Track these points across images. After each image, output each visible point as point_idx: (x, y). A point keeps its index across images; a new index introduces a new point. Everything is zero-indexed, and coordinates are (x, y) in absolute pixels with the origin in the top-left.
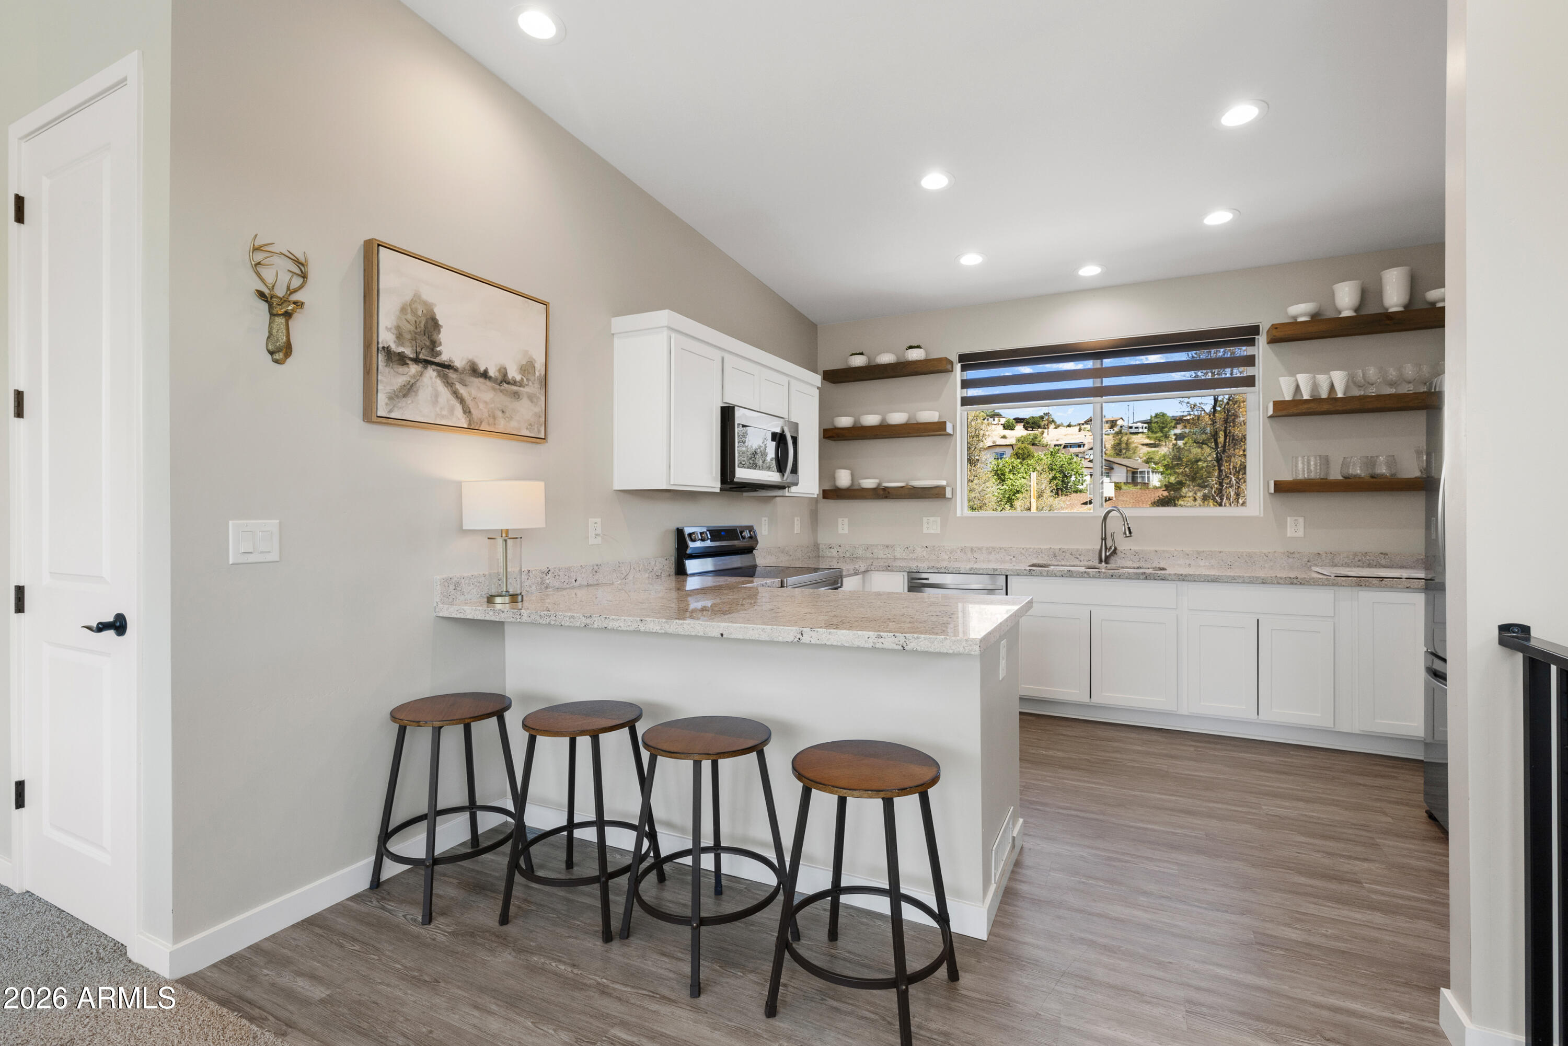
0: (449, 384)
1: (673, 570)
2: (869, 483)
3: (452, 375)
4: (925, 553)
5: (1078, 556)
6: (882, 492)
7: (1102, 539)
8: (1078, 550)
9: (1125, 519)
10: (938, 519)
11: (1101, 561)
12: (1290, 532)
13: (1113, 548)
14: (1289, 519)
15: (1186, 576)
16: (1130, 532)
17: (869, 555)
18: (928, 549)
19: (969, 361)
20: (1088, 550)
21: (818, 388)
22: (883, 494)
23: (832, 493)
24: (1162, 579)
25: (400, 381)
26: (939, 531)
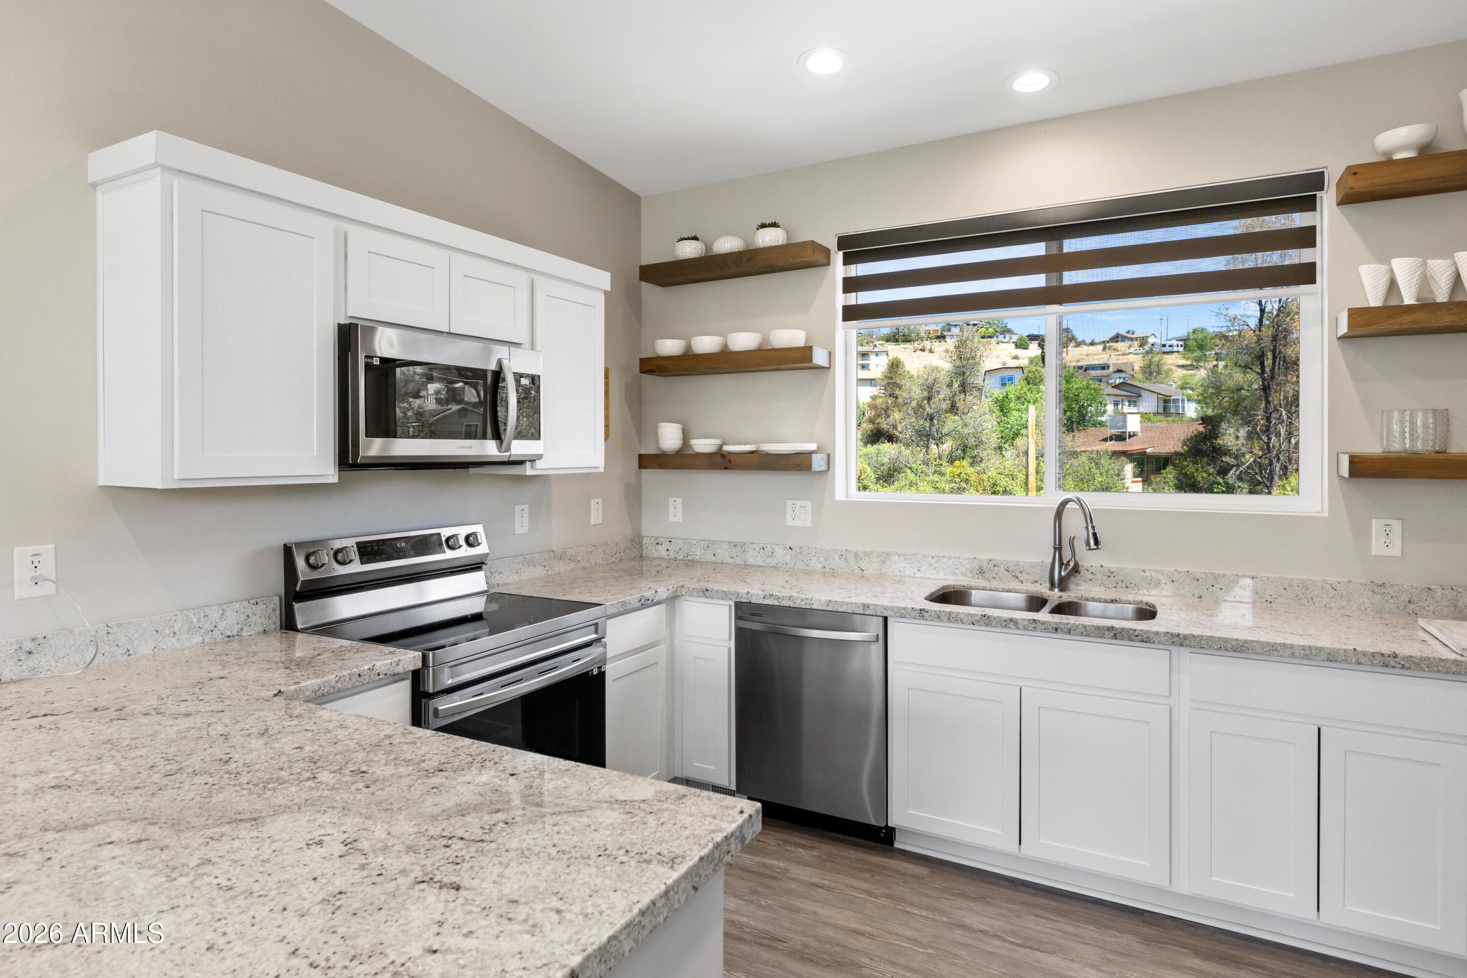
2: (703, 445)
4: (788, 559)
5: (1017, 574)
6: (719, 460)
7: (1055, 548)
8: (1016, 566)
9: (1089, 518)
10: (808, 504)
11: (1052, 586)
12: (1377, 547)
13: (1072, 564)
14: (1374, 521)
15: (1186, 637)
16: (1097, 542)
17: (710, 558)
18: (794, 552)
19: (856, 247)
20: (1034, 565)
22: (725, 462)
23: (651, 461)
24: (1143, 641)
26: (808, 523)
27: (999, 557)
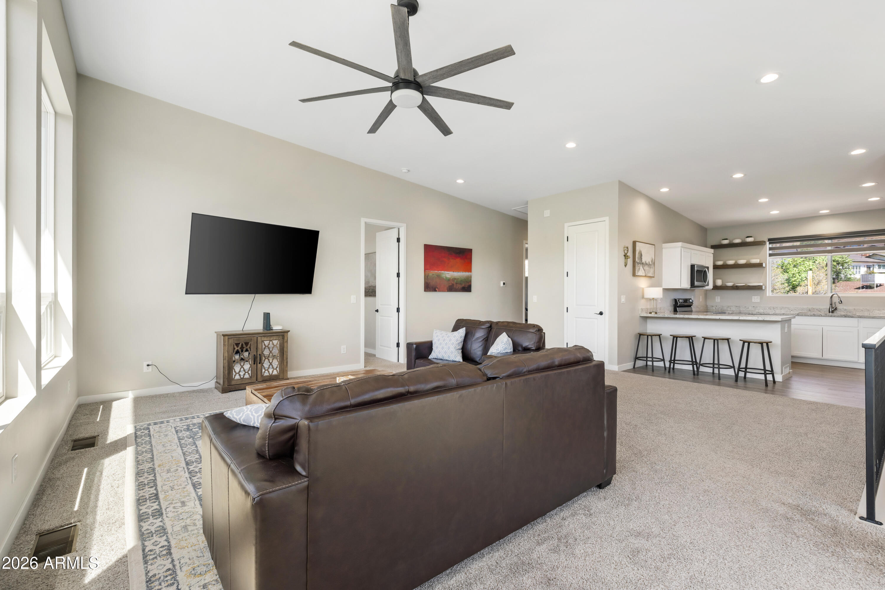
0: (643, 267)
1: (673, 310)
2: (729, 284)
3: (643, 265)
4: (753, 309)
5: (820, 310)
7: (830, 304)
8: (820, 308)
9: (839, 297)
10: (759, 297)
11: (830, 312)
13: (835, 308)
15: (862, 316)
16: (841, 302)
19: (771, 241)
20: (825, 308)
21: (713, 254)
22: (735, 288)
23: (716, 288)
25: (638, 268)
26: (759, 301)
27: (814, 307)
